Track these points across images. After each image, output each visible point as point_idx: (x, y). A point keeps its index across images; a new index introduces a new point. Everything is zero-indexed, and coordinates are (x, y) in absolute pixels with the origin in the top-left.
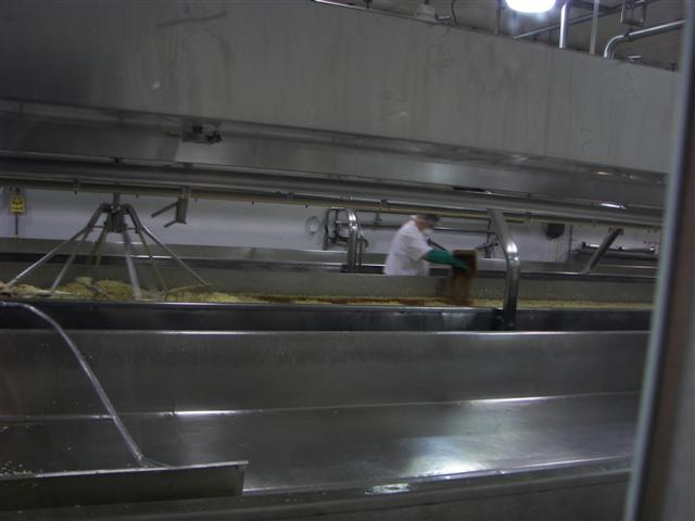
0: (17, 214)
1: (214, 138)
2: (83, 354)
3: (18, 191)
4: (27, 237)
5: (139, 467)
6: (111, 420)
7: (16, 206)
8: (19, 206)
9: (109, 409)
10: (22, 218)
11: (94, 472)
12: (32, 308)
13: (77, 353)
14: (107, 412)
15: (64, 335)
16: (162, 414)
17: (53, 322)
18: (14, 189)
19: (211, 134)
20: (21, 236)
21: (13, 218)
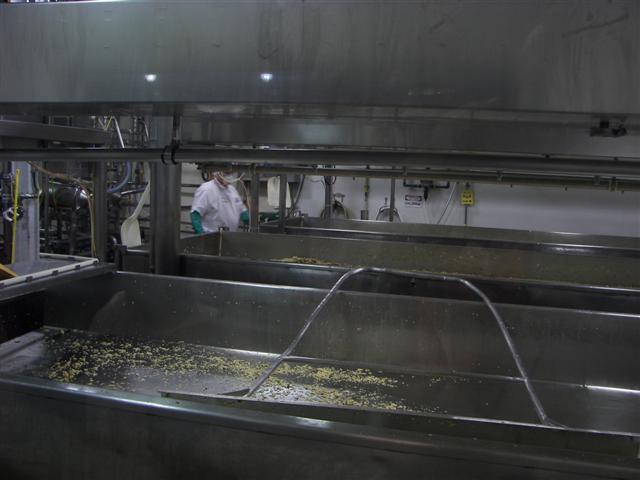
0: (467, 206)
1: (619, 132)
2: (506, 324)
3: (468, 186)
4: (473, 225)
5: (541, 424)
6: (523, 382)
7: (465, 199)
8: (468, 199)
9: (522, 372)
10: (469, 209)
11: (500, 422)
12: (466, 282)
13: (501, 323)
14: (520, 376)
15: (490, 306)
16: (573, 385)
17: (483, 296)
18: (464, 184)
19: (616, 128)
20: (469, 225)
21: (463, 209)
